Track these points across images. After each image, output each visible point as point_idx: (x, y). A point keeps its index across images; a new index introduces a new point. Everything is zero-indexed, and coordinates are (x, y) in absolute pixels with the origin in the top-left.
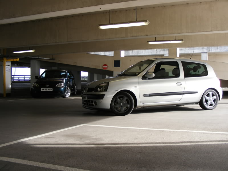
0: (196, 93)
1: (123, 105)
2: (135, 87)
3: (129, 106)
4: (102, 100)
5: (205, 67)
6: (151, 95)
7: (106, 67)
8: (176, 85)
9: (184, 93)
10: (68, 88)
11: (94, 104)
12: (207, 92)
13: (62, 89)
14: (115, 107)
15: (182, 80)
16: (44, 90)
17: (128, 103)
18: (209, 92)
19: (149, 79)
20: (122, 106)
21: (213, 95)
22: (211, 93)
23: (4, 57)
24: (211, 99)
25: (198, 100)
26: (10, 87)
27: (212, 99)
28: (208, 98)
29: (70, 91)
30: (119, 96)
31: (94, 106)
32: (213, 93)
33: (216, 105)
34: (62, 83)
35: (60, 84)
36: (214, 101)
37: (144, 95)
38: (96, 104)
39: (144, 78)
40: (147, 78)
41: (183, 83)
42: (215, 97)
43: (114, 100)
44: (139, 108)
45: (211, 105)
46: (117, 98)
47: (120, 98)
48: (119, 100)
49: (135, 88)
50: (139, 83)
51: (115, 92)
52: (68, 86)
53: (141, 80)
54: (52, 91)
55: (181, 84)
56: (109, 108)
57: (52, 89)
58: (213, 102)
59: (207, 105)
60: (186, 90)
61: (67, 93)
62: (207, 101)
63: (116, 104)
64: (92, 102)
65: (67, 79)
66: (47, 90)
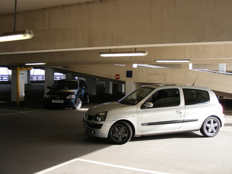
0: (196, 120)
1: (120, 133)
2: (134, 116)
3: (126, 135)
4: (100, 129)
5: (207, 93)
6: (150, 124)
7: (119, 77)
8: (176, 113)
9: (184, 121)
10: (79, 100)
11: (93, 132)
12: (208, 119)
13: (73, 101)
14: (113, 136)
15: (182, 108)
16: (55, 101)
17: (126, 132)
18: (211, 120)
19: (148, 108)
20: (120, 136)
21: (214, 122)
22: (212, 120)
23: (18, 67)
24: (212, 126)
25: (199, 127)
26: (24, 95)
27: (214, 126)
28: (208, 125)
29: (81, 102)
30: (117, 125)
31: (92, 134)
32: (215, 120)
33: (217, 132)
34: (73, 95)
35: (70, 96)
36: (216, 128)
37: (143, 125)
38: (95, 133)
39: (143, 107)
40: (146, 107)
41: (183, 111)
42: (216, 124)
43: (112, 129)
44: (137, 136)
45: (212, 132)
46: (115, 127)
47: (118, 127)
48: (117, 129)
49: (133, 118)
50: (137, 112)
51: (113, 122)
52: (79, 98)
53: (139, 109)
54: (63, 102)
55: (181, 113)
56: (107, 137)
57: (63, 101)
58: (214, 130)
59: (208, 132)
60: (186, 118)
61: (78, 105)
62: (207, 128)
63: (114, 132)
64: (91, 130)
65: (79, 90)
66: (58, 101)
